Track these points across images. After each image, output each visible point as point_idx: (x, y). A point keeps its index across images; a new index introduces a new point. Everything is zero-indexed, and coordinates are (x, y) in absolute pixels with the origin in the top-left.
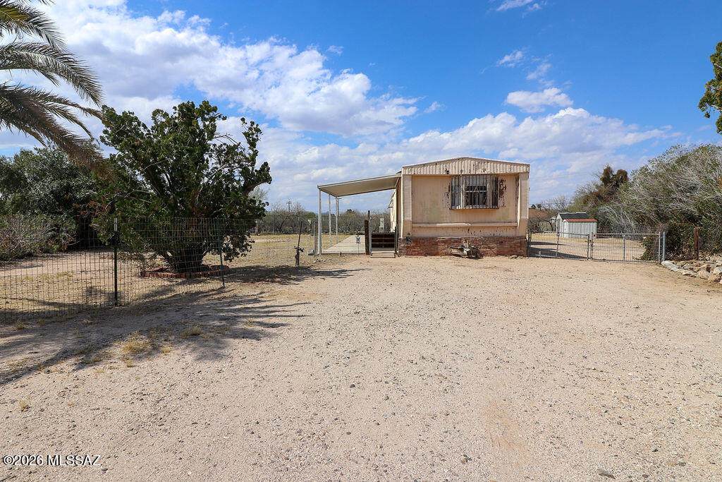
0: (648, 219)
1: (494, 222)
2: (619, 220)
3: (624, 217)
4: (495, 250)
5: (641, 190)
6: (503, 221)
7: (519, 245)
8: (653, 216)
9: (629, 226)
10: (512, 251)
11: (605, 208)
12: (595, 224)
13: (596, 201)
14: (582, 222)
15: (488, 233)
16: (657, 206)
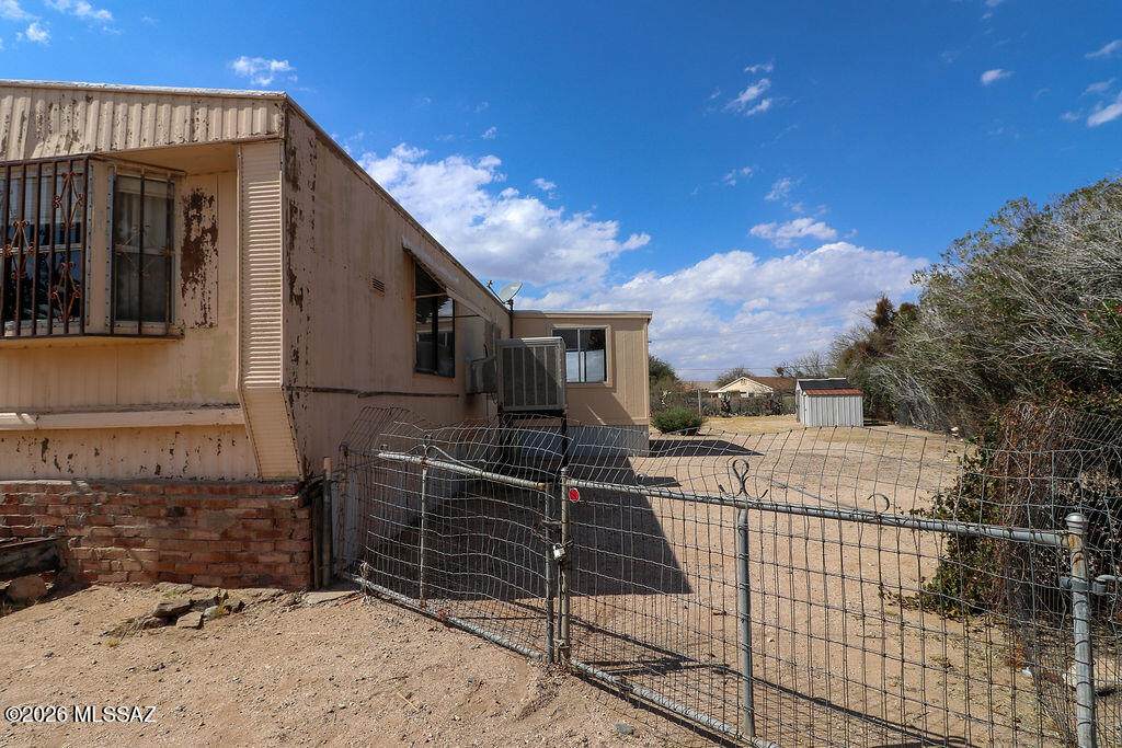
0: (959, 388)
1: (158, 407)
2: (903, 391)
3: (912, 386)
4: (145, 555)
5: (939, 322)
6: (198, 398)
7: (266, 524)
8: (969, 379)
9: (922, 403)
10: (231, 558)
11: (878, 369)
12: (859, 399)
13: (864, 358)
14: (834, 396)
15: (131, 461)
16: (980, 355)
